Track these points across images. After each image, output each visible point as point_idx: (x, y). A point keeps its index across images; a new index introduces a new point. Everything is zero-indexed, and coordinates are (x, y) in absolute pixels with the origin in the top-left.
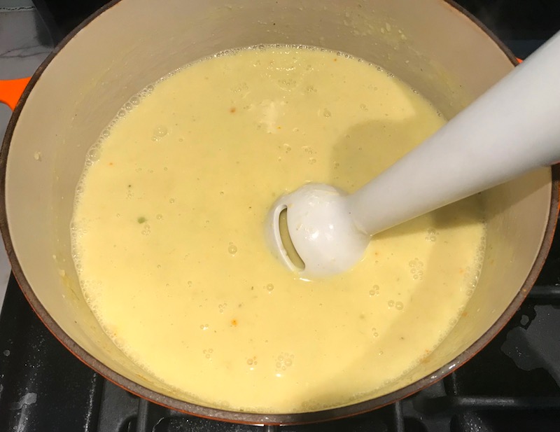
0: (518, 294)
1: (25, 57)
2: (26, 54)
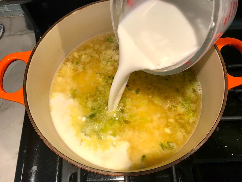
1: (22, 35)
2: (22, 33)
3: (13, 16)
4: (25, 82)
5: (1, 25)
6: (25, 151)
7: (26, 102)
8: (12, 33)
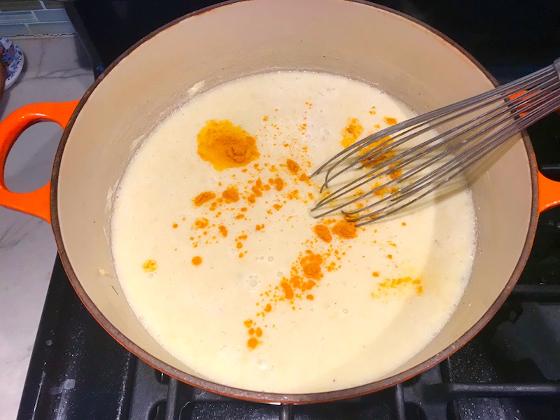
0: (503, 291)
1: (66, 78)
2: (67, 75)
3: (49, 36)
4: (55, 170)
5: (20, 54)
6: (50, 343)
7: (54, 217)
8: (43, 74)
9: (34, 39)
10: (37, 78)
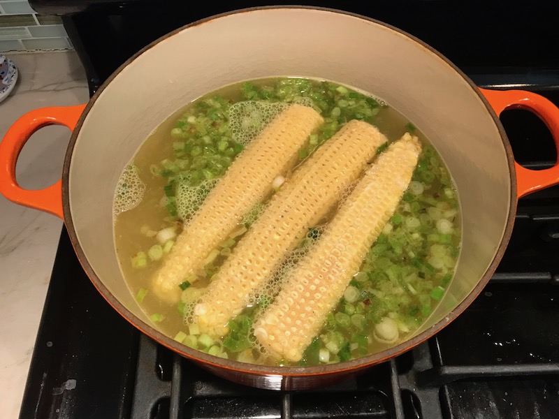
2: (60, 88)
3: (41, 51)
4: (66, 168)
5: (14, 68)
6: (50, 344)
8: (35, 87)
9: (27, 54)
10: (30, 91)
